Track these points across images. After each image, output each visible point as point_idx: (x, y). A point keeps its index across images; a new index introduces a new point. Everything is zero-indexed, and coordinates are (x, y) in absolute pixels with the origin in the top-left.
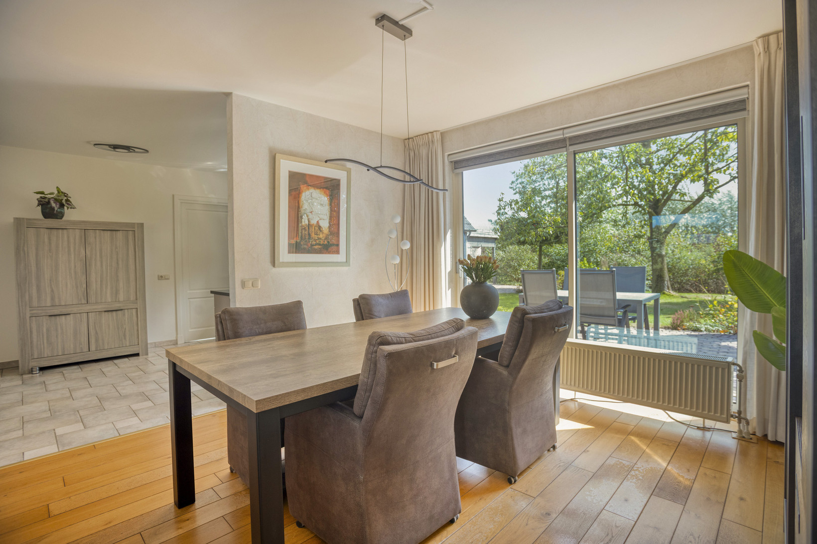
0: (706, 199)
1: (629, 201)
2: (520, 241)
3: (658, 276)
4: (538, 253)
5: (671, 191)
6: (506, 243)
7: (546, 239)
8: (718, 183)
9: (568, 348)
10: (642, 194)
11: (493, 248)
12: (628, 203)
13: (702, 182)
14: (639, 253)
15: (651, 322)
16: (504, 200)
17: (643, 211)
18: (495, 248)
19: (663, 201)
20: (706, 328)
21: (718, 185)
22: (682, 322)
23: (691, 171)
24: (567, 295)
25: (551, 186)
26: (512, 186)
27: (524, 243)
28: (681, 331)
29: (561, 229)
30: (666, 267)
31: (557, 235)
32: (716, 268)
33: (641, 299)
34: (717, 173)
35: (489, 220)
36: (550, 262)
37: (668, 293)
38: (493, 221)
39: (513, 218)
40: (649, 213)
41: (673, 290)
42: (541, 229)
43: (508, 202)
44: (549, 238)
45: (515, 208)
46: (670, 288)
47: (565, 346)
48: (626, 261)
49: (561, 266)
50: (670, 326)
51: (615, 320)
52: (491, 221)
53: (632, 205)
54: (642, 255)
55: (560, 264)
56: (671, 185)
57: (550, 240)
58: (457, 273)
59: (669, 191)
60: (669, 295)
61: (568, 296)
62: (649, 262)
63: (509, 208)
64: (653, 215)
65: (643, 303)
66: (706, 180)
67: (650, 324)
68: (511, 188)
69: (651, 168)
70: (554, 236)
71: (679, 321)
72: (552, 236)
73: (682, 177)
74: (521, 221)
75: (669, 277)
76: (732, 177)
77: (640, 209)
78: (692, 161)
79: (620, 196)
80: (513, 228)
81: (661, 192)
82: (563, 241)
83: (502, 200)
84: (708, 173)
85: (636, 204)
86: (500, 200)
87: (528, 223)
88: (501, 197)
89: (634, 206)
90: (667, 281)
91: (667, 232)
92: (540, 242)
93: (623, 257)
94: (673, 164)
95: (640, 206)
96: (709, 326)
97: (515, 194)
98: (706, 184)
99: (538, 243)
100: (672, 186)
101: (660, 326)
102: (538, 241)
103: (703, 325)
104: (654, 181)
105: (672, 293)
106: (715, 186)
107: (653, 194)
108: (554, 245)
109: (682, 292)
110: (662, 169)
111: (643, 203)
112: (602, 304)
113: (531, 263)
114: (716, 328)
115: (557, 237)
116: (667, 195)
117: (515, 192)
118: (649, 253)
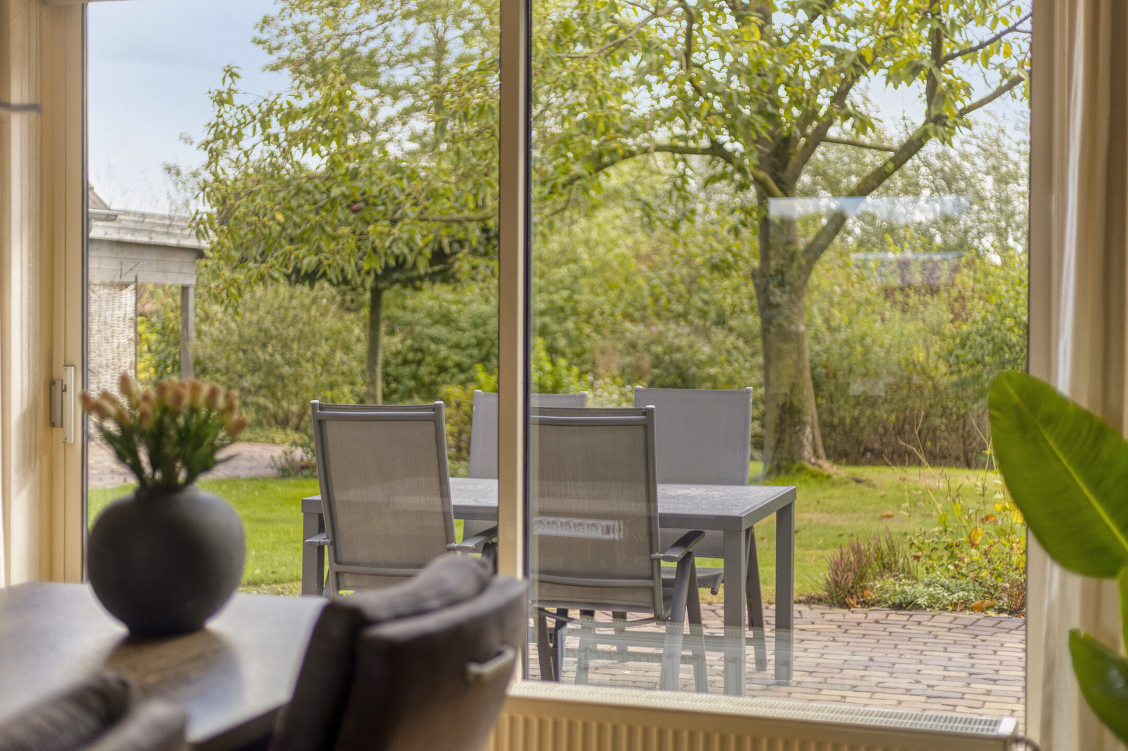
0: (932, 147)
1: (694, 138)
2: (297, 270)
3: (784, 406)
4: (365, 311)
5: (827, 113)
6: (240, 276)
7: (400, 264)
8: (968, 94)
9: (512, 720)
10: (737, 113)
11: (185, 289)
12: (691, 144)
13: (920, 85)
14: (721, 321)
15: (765, 583)
16: (238, 100)
17: (738, 176)
18: (191, 292)
19: (803, 141)
20: (931, 596)
21: (968, 102)
22: (862, 577)
23: (885, 46)
24: (493, 502)
25: (414, 49)
26: (264, 36)
27: (311, 277)
28: (859, 608)
29: (455, 227)
30: (807, 374)
31: (441, 249)
32: (955, 378)
33: (736, 513)
34: (965, 61)
35: (168, 169)
36: (412, 349)
37: (816, 469)
38: (185, 172)
39: (269, 173)
40: (759, 182)
41: (828, 457)
42: (383, 226)
43: (255, 110)
44: (410, 260)
45: (282, 137)
46: (821, 451)
47: (505, 716)
48: (679, 349)
49: (450, 363)
50: (822, 593)
51: (652, 589)
52: (178, 173)
53: (704, 152)
54: (731, 330)
55: (445, 359)
56: (829, 88)
57: (414, 266)
58: (53, 425)
59: (822, 113)
60: (814, 476)
61: (496, 505)
62: (753, 355)
63: (259, 137)
64: (772, 195)
65: (744, 527)
66: (932, 83)
67: (763, 587)
68: (259, 42)
69: (767, 19)
70: (428, 252)
71: (851, 575)
72: (420, 253)
73: (861, 65)
74: (300, 187)
75: (818, 406)
76: (1005, 75)
77: (730, 168)
78: (893, 11)
79: (667, 117)
80: (273, 218)
81: (796, 112)
82: (463, 277)
83: (230, 101)
84: (939, 59)
85: (716, 150)
86: (221, 100)
87: (333, 201)
88: (225, 88)
89: (708, 157)
90: (813, 427)
91: (816, 250)
92: (377, 277)
93: (671, 334)
94: (835, 16)
95: (728, 157)
96: (939, 590)
97: (275, 68)
98: (933, 94)
99: (369, 281)
100: (831, 94)
101: (795, 596)
102: (368, 273)
103: (921, 587)
104: (776, 72)
105: (827, 466)
106: (959, 105)
107: (772, 118)
108: (426, 285)
109: (857, 463)
110: (804, 30)
111: (739, 146)
112: (611, 536)
113: (339, 355)
114: (961, 594)
115: (439, 256)
116: (815, 124)
117: (274, 59)
118: (753, 321)
